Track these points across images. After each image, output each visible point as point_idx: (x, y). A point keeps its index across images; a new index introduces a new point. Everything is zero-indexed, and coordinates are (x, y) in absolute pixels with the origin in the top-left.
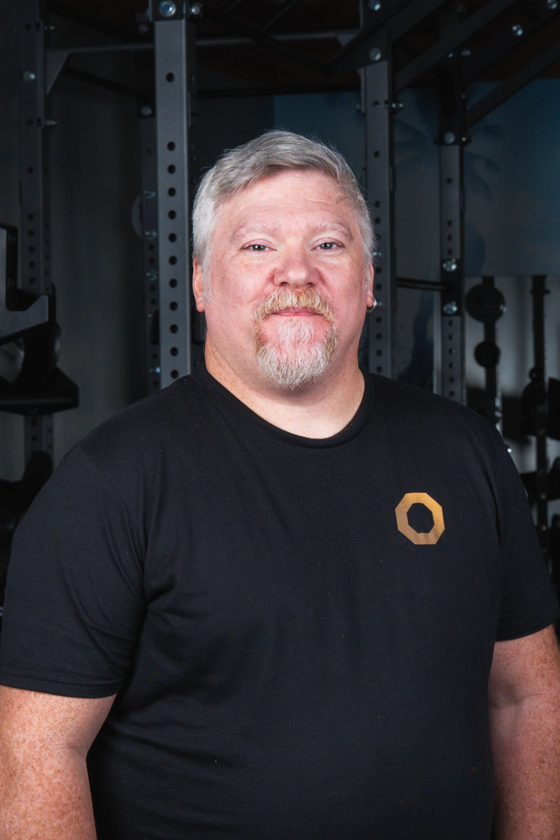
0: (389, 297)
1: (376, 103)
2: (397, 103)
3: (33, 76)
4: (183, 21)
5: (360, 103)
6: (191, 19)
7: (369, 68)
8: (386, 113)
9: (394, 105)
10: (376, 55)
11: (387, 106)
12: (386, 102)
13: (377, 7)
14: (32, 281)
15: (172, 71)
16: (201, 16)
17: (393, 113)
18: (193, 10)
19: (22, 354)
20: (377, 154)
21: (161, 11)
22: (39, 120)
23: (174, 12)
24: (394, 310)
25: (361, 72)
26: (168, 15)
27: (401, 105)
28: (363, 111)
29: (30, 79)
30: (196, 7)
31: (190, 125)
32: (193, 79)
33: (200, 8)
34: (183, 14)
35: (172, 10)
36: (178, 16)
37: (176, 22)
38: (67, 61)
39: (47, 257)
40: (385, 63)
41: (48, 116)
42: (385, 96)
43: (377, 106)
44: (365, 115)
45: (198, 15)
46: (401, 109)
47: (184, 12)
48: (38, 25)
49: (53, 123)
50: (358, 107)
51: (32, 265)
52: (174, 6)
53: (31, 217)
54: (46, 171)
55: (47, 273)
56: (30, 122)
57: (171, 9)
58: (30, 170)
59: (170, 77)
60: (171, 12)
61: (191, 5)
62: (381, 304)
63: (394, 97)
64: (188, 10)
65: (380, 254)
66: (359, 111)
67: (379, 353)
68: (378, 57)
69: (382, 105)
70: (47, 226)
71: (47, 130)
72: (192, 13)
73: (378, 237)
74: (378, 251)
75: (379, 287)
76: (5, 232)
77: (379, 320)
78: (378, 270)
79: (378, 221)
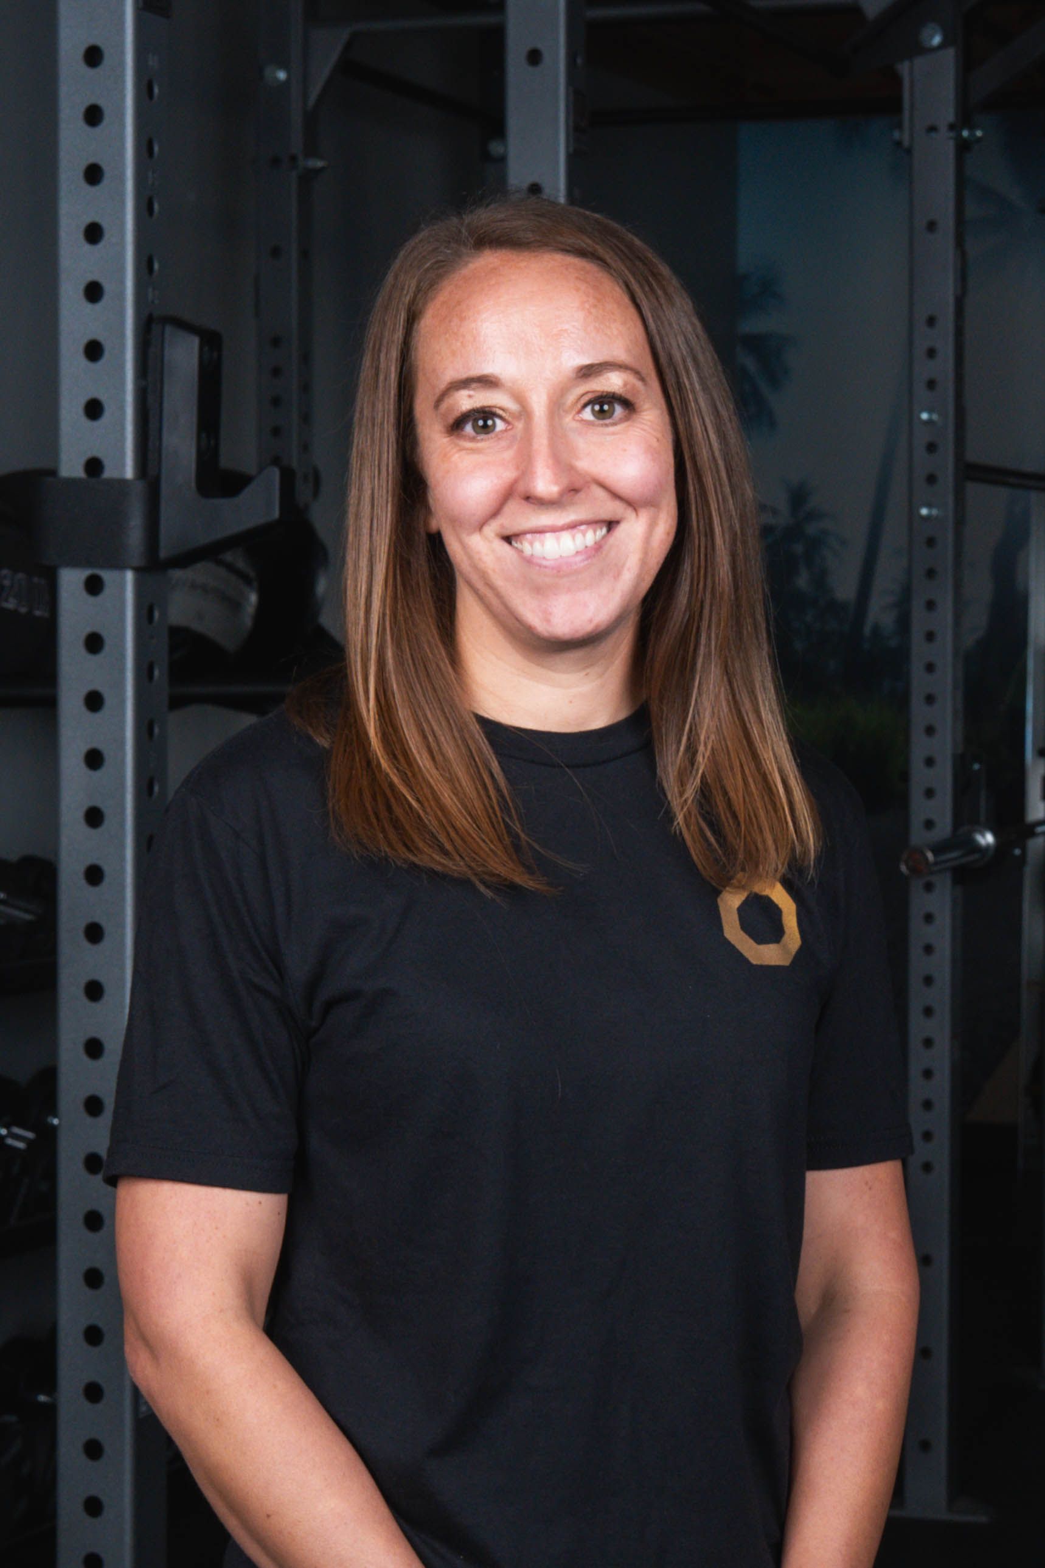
0: (950, 499)
1: (932, 129)
2: (972, 128)
3: (282, 75)
5: (899, 126)
7: (919, 62)
8: (951, 144)
9: (965, 133)
10: (932, 37)
11: (952, 134)
12: (952, 127)
15: (539, 46)
17: (963, 148)
19: (253, 598)
20: (932, 226)
22: (293, 158)
24: (960, 521)
25: (904, 68)
27: (979, 133)
28: (906, 143)
29: (276, 79)
31: (571, 149)
32: (579, 61)
38: (348, 46)
39: (306, 418)
40: (950, 53)
41: (311, 150)
42: (949, 114)
43: (933, 135)
44: (909, 151)
46: (979, 140)
49: (320, 164)
50: (896, 136)
51: (276, 432)
53: (276, 342)
54: (305, 254)
55: (305, 448)
56: (276, 162)
58: (276, 252)
59: (534, 57)
62: (935, 512)
63: (965, 117)
65: (935, 417)
66: (899, 144)
67: (930, 605)
68: (937, 40)
69: (944, 133)
70: (306, 358)
71: (308, 178)
73: (931, 384)
74: (930, 411)
75: (931, 479)
76: (195, 342)
77: (931, 542)
78: (931, 447)
79: (931, 353)
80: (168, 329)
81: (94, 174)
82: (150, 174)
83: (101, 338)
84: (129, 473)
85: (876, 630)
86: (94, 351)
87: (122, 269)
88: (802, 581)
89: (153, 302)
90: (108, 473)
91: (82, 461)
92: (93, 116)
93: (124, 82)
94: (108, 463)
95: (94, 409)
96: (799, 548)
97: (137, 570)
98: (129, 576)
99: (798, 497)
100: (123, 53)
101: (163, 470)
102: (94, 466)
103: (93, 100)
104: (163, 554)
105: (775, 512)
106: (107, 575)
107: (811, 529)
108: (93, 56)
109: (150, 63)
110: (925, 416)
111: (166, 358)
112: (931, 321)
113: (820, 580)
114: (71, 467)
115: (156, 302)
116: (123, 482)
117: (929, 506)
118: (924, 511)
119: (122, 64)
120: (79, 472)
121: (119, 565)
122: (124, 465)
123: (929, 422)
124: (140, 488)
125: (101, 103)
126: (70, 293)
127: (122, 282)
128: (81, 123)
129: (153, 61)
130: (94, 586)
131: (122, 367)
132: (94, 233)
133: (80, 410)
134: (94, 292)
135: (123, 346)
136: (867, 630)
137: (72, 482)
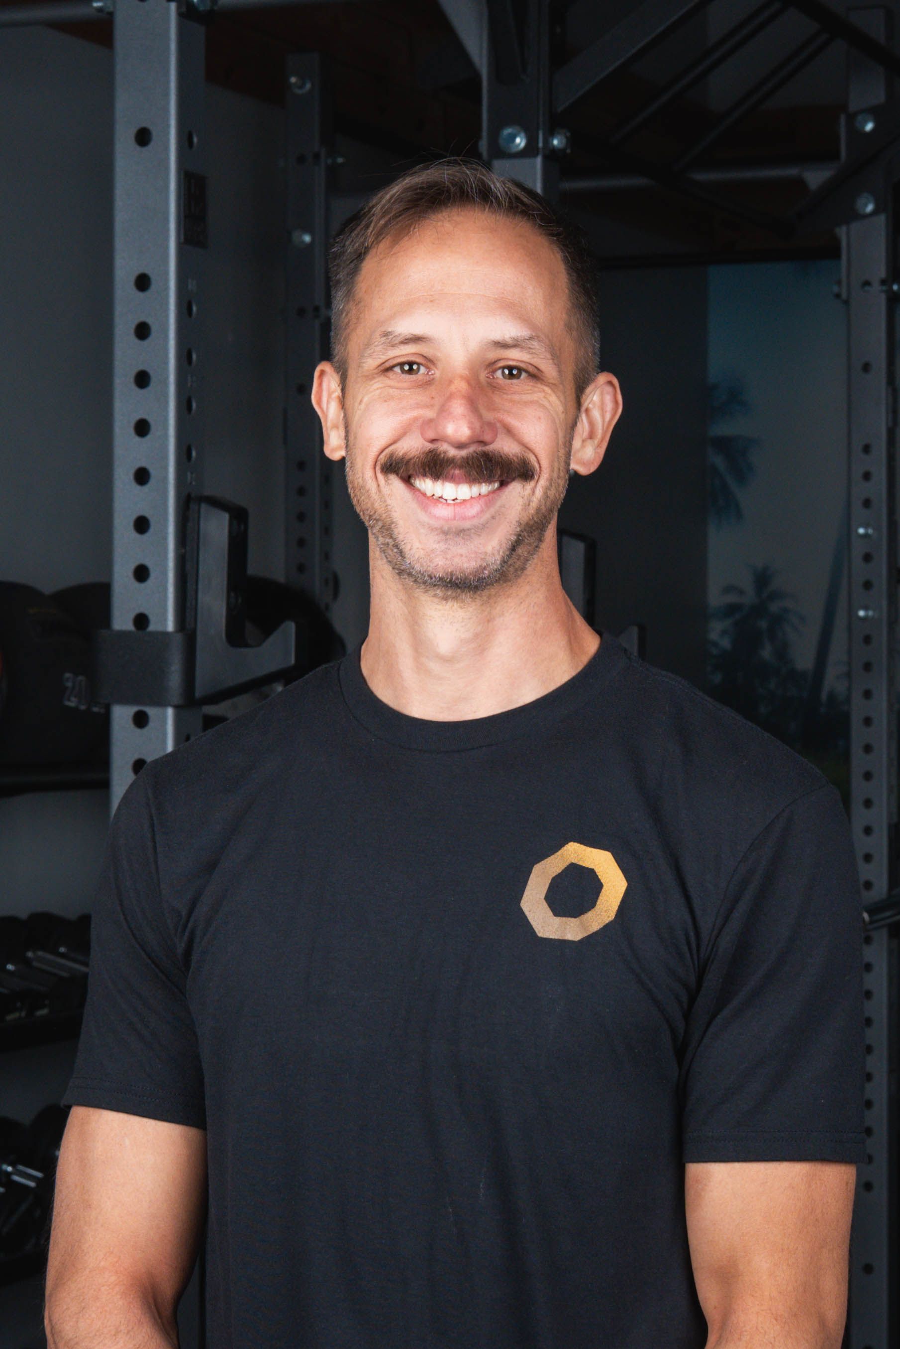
0: (884, 603)
1: (867, 283)
3: (307, 238)
4: (539, 160)
5: (839, 283)
6: (551, 156)
7: (855, 226)
8: (883, 298)
9: (895, 288)
10: (866, 205)
11: (884, 288)
12: (883, 282)
13: (869, 127)
14: (301, 568)
16: (568, 151)
17: (893, 300)
18: (555, 142)
20: (866, 368)
21: (501, 142)
22: (317, 309)
23: (523, 145)
24: (891, 624)
25: (842, 232)
26: (514, 150)
28: (844, 296)
29: (303, 242)
30: (559, 137)
33: (567, 137)
34: (538, 148)
35: (520, 142)
36: (529, 151)
37: (527, 161)
39: (327, 530)
40: (882, 219)
42: (881, 272)
43: (867, 288)
44: (847, 302)
45: (563, 151)
47: (541, 145)
48: (317, 156)
50: (836, 289)
51: (301, 543)
52: (523, 135)
53: (301, 466)
55: (327, 556)
56: (301, 312)
57: (518, 140)
58: (301, 389)
60: (519, 144)
61: (551, 133)
62: (870, 613)
63: (895, 273)
64: (546, 142)
65: (870, 531)
66: (838, 296)
67: (867, 694)
68: (870, 208)
69: (876, 287)
70: (327, 480)
72: (553, 146)
73: (867, 503)
74: (866, 526)
75: (868, 585)
76: (226, 517)
77: (867, 640)
78: (867, 558)
79: (867, 476)
80: (204, 507)
81: (142, 379)
82: (189, 378)
83: (147, 514)
84: (170, 626)
85: (832, 696)
86: (142, 525)
87: (165, 457)
88: (767, 653)
89: (191, 483)
90: (152, 627)
91: (132, 615)
92: (143, 331)
93: (167, 303)
94: (152, 618)
95: (141, 573)
96: (763, 624)
97: (177, 707)
98: (170, 712)
99: (762, 579)
100: (167, 280)
101: (199, 626)
102: (141, 620)
103: (142, 319)
104: (199, 693)
105: (741, 592)
106: (151, 711)
107: (774, 607)
108: (143, 282)
109: (190, 287)
110: (861, 531)
111: (202, 532)
112: (867, 449)
113: (782, 653)
114: (122, 621)
115: (194, 483)
116: (166, 634)
117: (866, 608)
118: (861, 613)
119: (167, 288)
120: (130, 626)
121: (161, 703)
122: (166, 620)
123: (866, 536)
124: (179, 639)
125: (149, 321)
126: (123, 477)
127: (166, 468)
128: (133, 338)
129: (192, 285)
130: (141, 720)
131: (165, 538)
132: (142, 428)
133: (130, 573)
134: (142, 476)
135: (166, 519)
136: (824, 696)
137: (124, 634)
